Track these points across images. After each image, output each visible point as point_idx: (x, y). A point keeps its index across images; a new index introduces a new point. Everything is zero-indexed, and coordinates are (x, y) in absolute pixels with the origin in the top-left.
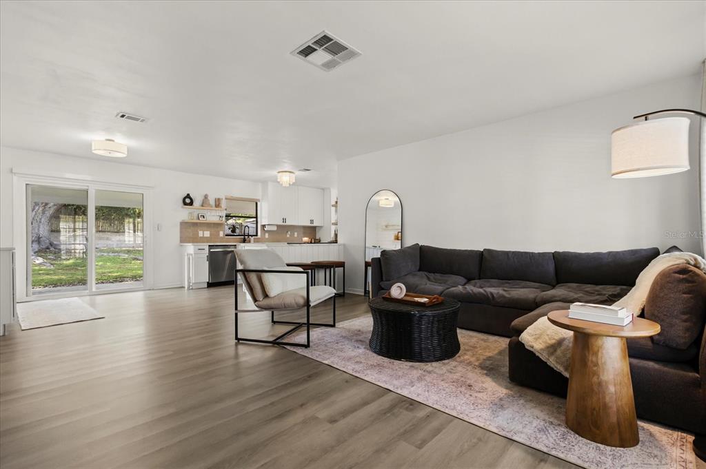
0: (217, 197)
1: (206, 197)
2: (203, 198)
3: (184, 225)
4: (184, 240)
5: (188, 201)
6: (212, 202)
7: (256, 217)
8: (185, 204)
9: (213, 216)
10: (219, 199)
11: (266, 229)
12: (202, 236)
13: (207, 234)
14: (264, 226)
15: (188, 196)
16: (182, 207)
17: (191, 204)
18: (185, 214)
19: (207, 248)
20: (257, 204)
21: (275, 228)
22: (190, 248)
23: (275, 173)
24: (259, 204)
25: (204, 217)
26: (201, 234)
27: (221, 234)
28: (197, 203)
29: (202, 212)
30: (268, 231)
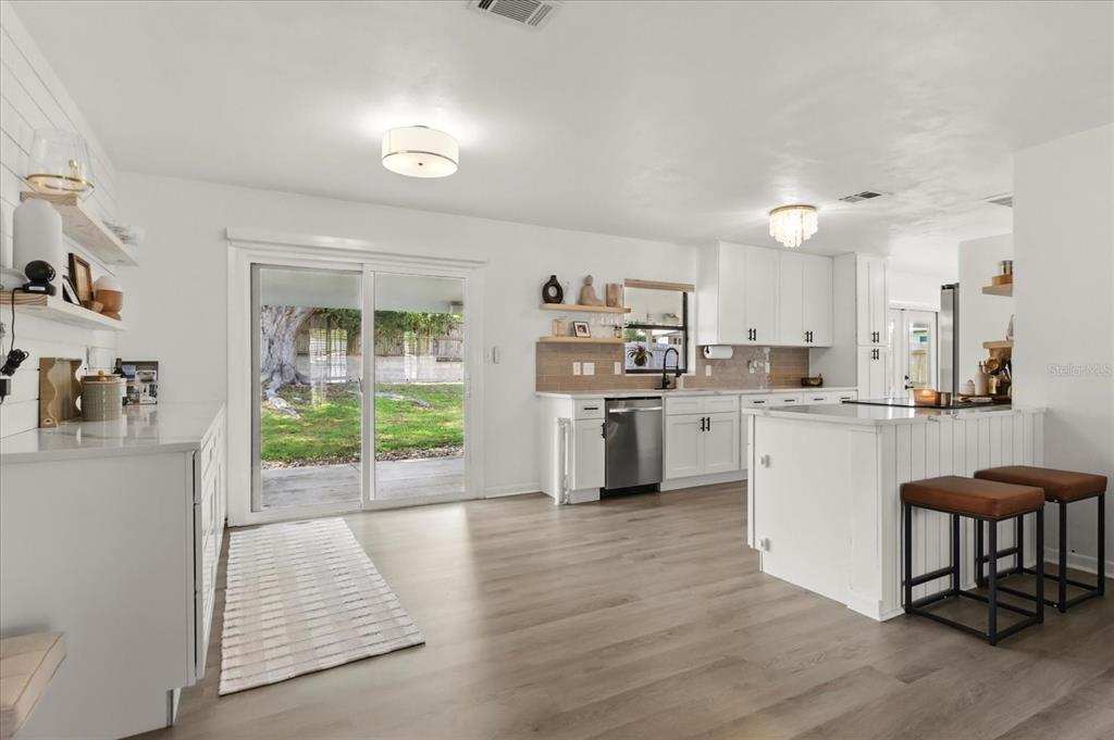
0: (610, 282)
1: (588, 282)
2: (581, 285)
3: (545, 348)
4: (544, 384)
5: (552, 292)
6: (600, 294)
7: (685, 328)
8: (547, 299)
9: (601, 329)
10: (614, 287)
11: (708, 356)
12: (579, 373)
13: (589, 369)
14: (702, 349)
15: (553, 281)
16: (541, 308)
17: (559, 298)
18: (544, 323)
19: (602, 405)
20: (685, 295)
21: (728, 354)
22: (564, 406)
24: (691, 295)
25: (585, 331)
26: (576, 369)
27: (617, 369)
28: (570, 298)
29: (581, 318)
30: (712, 362)
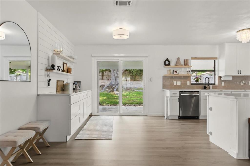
0: (186, 58)
1: (178, 59)
2: (177, 60)
3: (165, 77)
4: (164, 87)
5: (167, 63)
6: (182, 62)
7: (214, 71)
8: (165, 64)
9: (182, 72)
10: (187, 60)
11: (222, 79)
12: (176, 84)
13: (179, 83)
14: (220, 77)
15: (167, 60)
16: (164, 67)
17: (169, 64)
18: (165, 71)
19: (178, 93)
20: (215, 61)
21: (231, 79)
22: (168, 93)
23: (233, 33)
24: (216, 61)
25: (177, 73)
26: (175, 83)
28: (172, 64)
29: (176, 69)
30: (224, 81)
